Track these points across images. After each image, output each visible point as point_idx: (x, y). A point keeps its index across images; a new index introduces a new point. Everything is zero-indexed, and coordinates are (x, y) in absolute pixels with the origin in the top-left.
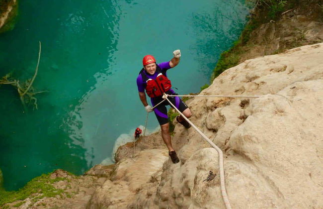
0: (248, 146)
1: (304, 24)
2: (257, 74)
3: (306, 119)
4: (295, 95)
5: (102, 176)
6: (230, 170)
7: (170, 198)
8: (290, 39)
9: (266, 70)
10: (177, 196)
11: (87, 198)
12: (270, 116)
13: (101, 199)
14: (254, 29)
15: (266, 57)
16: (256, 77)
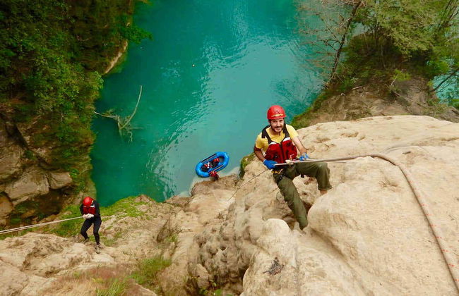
0: (340, 231)
1: (371, 100)
2: (328, 136)
3: (435, 203)
4: (412, 163)
5: (178, 205)
6: (308, 268)
7: (231, 239)
8: (357, 112)
9: (337, 133)
10: (237, 238)
11: (163, 222)
12: (376, 189)
13: (173, 226)
14: (325, 99)
15: (338, 122)
16: (326, 139)
